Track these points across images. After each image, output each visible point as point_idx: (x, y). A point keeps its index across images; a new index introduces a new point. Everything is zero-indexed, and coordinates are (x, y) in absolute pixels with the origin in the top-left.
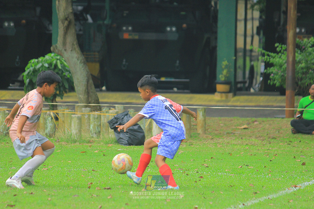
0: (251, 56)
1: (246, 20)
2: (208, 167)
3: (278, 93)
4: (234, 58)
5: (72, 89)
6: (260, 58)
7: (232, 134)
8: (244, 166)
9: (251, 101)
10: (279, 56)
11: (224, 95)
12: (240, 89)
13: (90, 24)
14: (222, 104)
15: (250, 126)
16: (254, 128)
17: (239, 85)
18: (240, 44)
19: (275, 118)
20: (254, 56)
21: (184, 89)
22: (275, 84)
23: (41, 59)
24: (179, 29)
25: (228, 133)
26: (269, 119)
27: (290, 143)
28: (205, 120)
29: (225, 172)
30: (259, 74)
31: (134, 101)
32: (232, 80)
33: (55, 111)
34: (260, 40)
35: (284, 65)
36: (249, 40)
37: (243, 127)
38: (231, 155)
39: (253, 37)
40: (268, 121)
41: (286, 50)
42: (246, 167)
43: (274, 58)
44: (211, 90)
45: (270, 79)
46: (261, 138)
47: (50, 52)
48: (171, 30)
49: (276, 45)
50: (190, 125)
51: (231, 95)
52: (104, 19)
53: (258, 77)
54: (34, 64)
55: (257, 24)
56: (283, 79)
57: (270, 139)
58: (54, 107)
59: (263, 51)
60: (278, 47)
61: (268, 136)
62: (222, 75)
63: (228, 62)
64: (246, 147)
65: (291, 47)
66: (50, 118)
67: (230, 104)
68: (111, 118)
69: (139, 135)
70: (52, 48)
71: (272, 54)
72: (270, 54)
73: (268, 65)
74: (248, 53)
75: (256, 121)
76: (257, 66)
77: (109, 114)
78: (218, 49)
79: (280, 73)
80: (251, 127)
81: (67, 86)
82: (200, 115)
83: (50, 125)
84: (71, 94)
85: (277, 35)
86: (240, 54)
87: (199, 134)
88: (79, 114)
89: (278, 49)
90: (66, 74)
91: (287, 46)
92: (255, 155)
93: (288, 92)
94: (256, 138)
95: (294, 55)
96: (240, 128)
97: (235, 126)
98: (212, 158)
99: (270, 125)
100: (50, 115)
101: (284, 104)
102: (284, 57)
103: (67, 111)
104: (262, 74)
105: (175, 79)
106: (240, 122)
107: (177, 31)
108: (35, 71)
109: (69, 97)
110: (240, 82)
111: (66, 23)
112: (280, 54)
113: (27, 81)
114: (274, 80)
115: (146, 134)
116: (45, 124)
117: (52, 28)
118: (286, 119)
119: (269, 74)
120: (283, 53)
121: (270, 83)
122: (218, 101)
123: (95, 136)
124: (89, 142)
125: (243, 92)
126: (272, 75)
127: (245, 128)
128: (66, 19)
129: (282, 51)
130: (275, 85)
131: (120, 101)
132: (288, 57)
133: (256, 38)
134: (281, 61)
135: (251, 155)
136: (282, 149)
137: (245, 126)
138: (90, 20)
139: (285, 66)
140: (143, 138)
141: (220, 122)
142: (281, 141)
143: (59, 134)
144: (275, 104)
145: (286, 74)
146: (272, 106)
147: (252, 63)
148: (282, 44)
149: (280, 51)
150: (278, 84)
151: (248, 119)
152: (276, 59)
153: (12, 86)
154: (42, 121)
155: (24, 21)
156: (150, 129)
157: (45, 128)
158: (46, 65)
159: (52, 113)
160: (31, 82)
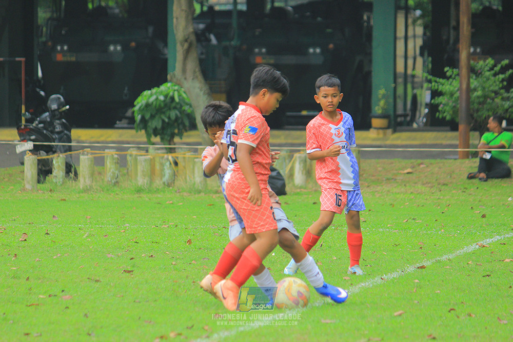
0: (413, 83)
1: (406, 38)
2: (365, 221)
3: (448, 128)
4: (393, 85)
5: (194, 126)
6: (426, 85)
7: (393, 180)
8: (410, 220)
9: (415, 139)
10: (449, 83)
11: (381, 131)
12: (401, 124)
13: (214, 46)
14: (378, 143)
15: (415, 169)
16: (420, 172)
17: (399, 119)
18: (400, 68)
19: (446, 159)
20: (417, 83)
22: (445, 117)
23: (155, 90)
24: (325, 50)
25: (388, 179)
26: (439, 160)
27: (465, 190)
29: (387, 228)
30: (424, 104)
32: (391, 113)
33: (174, 155)
34: (424, 62)
35: (455, 93)
36: (410, 62)
37: (406, 171)
38: (393, 206)
39: (415, 59)
40: (437, 163)
41: (458, 75)
42: (413, 221)
43: (443, 85)
44: (366, 126)
45: (439, 111)
46: (430, 185)
47: (166, 81)
48: (315, 52)
49: (446, 69)
51: (390, 131)
52: (231, 40)
53: (423, 109)
54: (147, 97)
55: (420, 42)
56: (455, 111)
57: (440, 186)
58: (171, 151)
59: (430, 77)
60: (448, 71)
61: (438, 181)
62: (378, 109)
63: (386, 90)
64: (411, 196)
65: (464, 71)
66: (168, 164)
67: (388, 142)
69: (280, 183)
70: (169, 77)
71: (441, 80)
72: (438, 80)
73: (435, 94)
74: (409, 79)
75: (422, 164)
76: (421, 95)
79: (450, 104)
80: (416, 171)
81: (187, 123)
83: (168, 172)
84: (193, 133)
85: (446, 56)
86: (400, 80)
89: (448, 74)
90: (186, 108)
91: (459, 70)
92: (423, 206)
93: (461, 127)
94: (423, 184)
95: (469, 80)
96: (402, 172)
97: (396, 170)
98: (370, 210)
99: (440, 168)
100: (168, 159)
101: (457, 142)
102: (456, 83)
103: (188, 155)
104: (427, 105)
106: (403, 166)
107: (322, 52)
108: (148, 105)
109: (189, 136)
110: (401, 116)
111: (186, 45)
112: (451, 80)
113: (138, 118)
114: (444, 112)
115: (287, 182)
116: (162, 170)
117: (168, 52)
118: (459, 161)
119: (437, 105)
120: (454, 78)
121: (438, 116)
122: (374, 140)
125: (404, 128)
126: (441, 106)
127: (408, 173)
128: (186, 41)
129: (453, 76)
132: (461, 83)
133: (420, 61)
134: (452, 88)
135: (418, 206)
136: (456, 197)
137: (409, 170)
138: (214, 41)
139: (457, 94)
140: (284, 185)
141: (378, 165)
142: (454, 188)
143: (179, 183)
144: (445, 142)
145: (458, 104)
147: (415, 91)
148: (453, 68)
149: (451, 77)
150: (448, 118)
151: (412, 161)
152: (446, 86)
153: (118, 124)
154: (157, 167)
155: (133, 44)
156: (291, 175)
157: (162, 176)
158: (162, 98)
159: (170, 157)
160: (143, 119)
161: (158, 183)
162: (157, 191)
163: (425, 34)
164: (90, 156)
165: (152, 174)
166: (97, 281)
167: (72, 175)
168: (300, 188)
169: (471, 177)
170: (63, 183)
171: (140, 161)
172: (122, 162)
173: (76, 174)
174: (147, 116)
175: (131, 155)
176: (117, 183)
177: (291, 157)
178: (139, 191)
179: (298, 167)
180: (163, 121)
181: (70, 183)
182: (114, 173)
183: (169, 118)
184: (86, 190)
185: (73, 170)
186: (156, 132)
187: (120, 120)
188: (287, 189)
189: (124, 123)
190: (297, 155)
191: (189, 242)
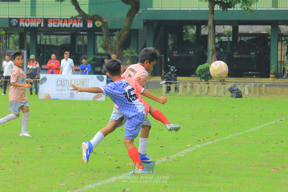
0: (284, 64)
1: (281, 50)
2: (266, 106)
4: (277, 64)
7: (276, 94)
9: (283, 81)
11: (273, 78)
13: (222, 52)
15: (283, 90)
18: (279, 59)
21: (258, 76)
23: (203, 65)
25: (274, 93)
28: (265, 88)
29: (273, 108)
31: (238, 81)
32: (276, 73)
33: (208, 85)
36: (283, 57)
42: (281, 106)
44: (268, 77)
47: (206, 62)
50: (260, 90)
51: (276, 78)
52: (227, 50)
54: (200, 67)
58: (208, 84)
62: (272, 71)
63: (274, 66)
64: (281, 98)
66: (206, 88)
67: (275, 82)
68: (229, 88)
69: (240, 94)
70: (207, 61)
74: (282, 63)
75: (285, 88)
77: (229, 86)
78: (271, 61)
82: (264, 86)
83: (206, 90)
86: (279, 63)
87: (263, 94)
88: (217, 86)
92: (284, 101)
94: (285, 95)
96: (279, 91)
97: (277, 90)
98: (268, 103)
100: (206, 86)
103: (213, 85)
105: (255, 72)
106: (279, 89)
107: (255, 54)
108: (201, 70)
109: (213, 80)
110: (279, 74)
111: (212, 51)
113: (198, 74)
115: (243, 94)
116: (204, 90)
117: (207, 53)
122: (271, 81)
123: (223, 94)
124: (221, 97)
125: (280, 77)
128: (213, 50)
131: (233, 81)
133: (286, 57)
137: (281, 90)
138: (222, 50)
141: (272, 89)
143: (210, 93)
151: (282, 87)
153: (192, 75)
154: (203, 89)
155: (197, 51)
156: (244, 92)
157: (204, 91)
158: (205, 67)
159: (207, 86)
160: (199, 74)
161: (203, 93)
162: (203, 96)
164: (182, 85)
165: (201, 91)
167: (177, 91)
168: (247, 95)
170: (174, 93)
171: (197, 86)
172: (192, 87)
173: (178, 91)
174: (201, 73)
175: (195, 85)
176: (190, 94)
177: (244, 86)
178: (197, 96)
179: (246, 89)
180: (205, 75)
181: (176, 93)
182: (190, 91)
183: (207, 73)
184: (181, 96)
185: (177, 89)
186: (203, 78)
187: (193, 74)
188: (243, 96)
189: (194, 75)
190: (246, 85)
191: (211, 112)
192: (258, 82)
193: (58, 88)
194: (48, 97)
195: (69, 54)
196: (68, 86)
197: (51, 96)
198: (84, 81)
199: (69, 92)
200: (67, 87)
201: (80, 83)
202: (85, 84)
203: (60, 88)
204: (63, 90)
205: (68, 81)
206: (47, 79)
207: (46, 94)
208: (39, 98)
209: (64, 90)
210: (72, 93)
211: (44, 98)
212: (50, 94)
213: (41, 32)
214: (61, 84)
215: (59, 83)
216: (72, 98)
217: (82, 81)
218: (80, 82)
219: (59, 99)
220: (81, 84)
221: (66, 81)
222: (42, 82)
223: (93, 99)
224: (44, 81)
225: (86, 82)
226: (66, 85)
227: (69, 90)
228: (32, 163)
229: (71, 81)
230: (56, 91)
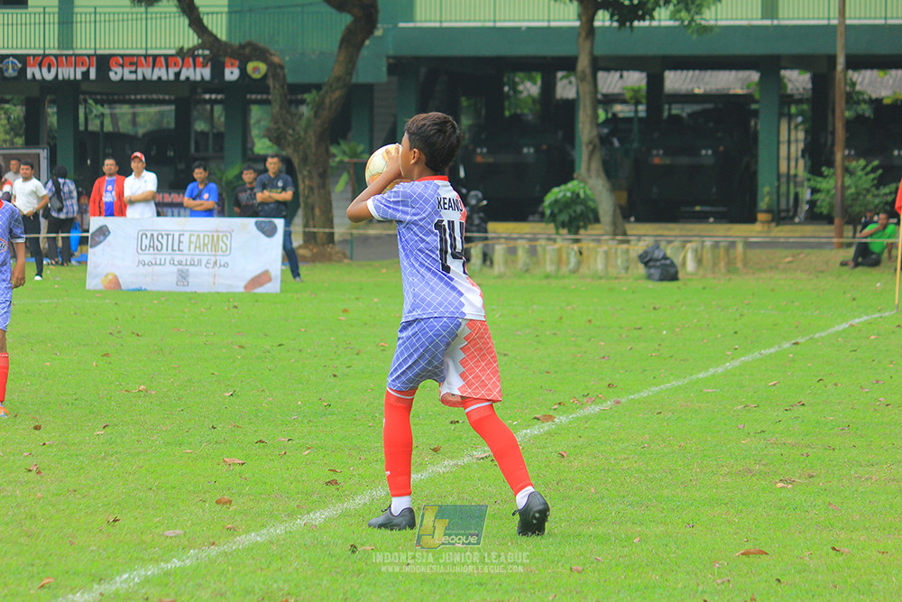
0: (795, 182)
1: (789, 142)
3: (825, 222)
4: (776, 184)
5: (597, 220)
6: (806, 184)
7: (775, 268)
8: (789, 303)
9: (795, 232)
10: (826, 181)
11: (766, 224)
12: (784, 218)
13: (616, 149)
14: (763, 235)
15: (795, 258)
16: (799, 261)
17: (783, 214)
18: (783, 168)
20: (798, 182)
21: (721, 218)
22: (823, 212)
23: (563, 187)
24: (716, 152)
25: (770, 267)
27: (838, 276)
28: (745, 253)
29: (768, 309)
30: (805, 201)
31: (666, 233)
32: (775, 208)
33: (579, 245)
34: (805, 163)
35: (831, 190)
36: (793, 164)
37: (787, 260)
39: (797, 160)
40: (815, 253)
41: (834, 174)
42: (792, 304)
43: (821, 183)
44: (751, 219)
45: (817, 207)
46: (808, 272)
47: (572, 179)
48: (707, 153)
49: (823, 169)
50: (729, 260)
51: (773, 225)
52: (632, 143)
53: (804, 205)
54: (556, 193)
55: (801, 146)
56: (831, 206)
57: (817, 273)
58: (577, 241)
59: (809, 176)
60: (825, 170)
61: (815, 269)
62: (763, 203)
63: (770, 188)
64: (791, 282)
65: (839, 171)
66: (573, 254)
67: (772, 235)
68: (640, 252)
69: (672, 270)
70: (575, 175)
71: (819, 179)
72: (816, 178)
73: (814, 191)
74: (792, 179)
75: (801, 253)
76: (802, 193)
77: (639, 247)
78: (759, 173)
79: (827, 200)
80: (796, 260)
81: (591, 216)
82: (740, 247)
83: (573, 260)
84: (597, 226)
85: (823, 158)
86: (783, 180)
87: (739, 269)
88: (605, 248)
89: (826, 173)
90: (590, 204)
91: (835, 170)
93: (837, 221)
94: (802, 271)
95: (843, 179)
96: (784, 261)
97: (779, 259)
99: (818, 257)
100: (573, 249)
101: (833, 234)
102: (832, 182)
103: (592, 245)
104: (807, 201)
105: (711, 206)
106: (785, 256)
107: (714, 154)
108: (556, 202)
109: (593, 229)
110: (784, 211)
111: (591, 147)
112: (827, 178)
113: (548, 212)
114: (822, 208)
115: (679, 268)
116: (568, 258)
117: (576, 154)
118: (835, 250)
119: (816, 202)
120: (831, 177)
121: (817, 211)
122: (759, 232)
123: (623, 271)
124: (617, 278)
125: (787, 221)
126: (819, 202)
127: (789, 262)
128: (591, 143)
129: (830, 175)
130: (821, 213)
131: (650, 232)
132: (836, 182)
133: (801, 162)
134: (828, 186)
135: (797, 290)
136: (831, 283)
137: (790, 259)
138: (616, 143)
139: (833, 192)
140: (676, 273)
141: (763, 255)
142: (830, 275)
143: (584, 270)
144: (823, 234)
145: (834, 200)
146: (819, 237)
147: (797, 189)
148: (829, 168)
149: (827, 176)
150: (825, 212)
151: (793, 250)
152: (824, 184)
153: (531, 218)
154: (564, 256)
155: (545, 147)
156: (684, 264)
157: (568, 263)
158: (569, 194)
159: (576, 247)
160: (553, 214)
161: (564, 270)
162: (564, 277)
163: (806, 138)
164: (504, 246)
165: (559, 262)
166: (505, 355)
167: (488, 263)
168: (692, 274)
169: (844, 264)
170: (481, 270)
171: (549, 250)
172: (533, 252)
173: (492, 263)
174: (556, 211)
175: (541, 245)
176: (527, 271)
177: (684, 247)
178: (547, 277)
179: (690, 256)
180: (570, 216)
181: (486, 270)
182: (525, 262)
183: (575, 212)
184: (501, 276)
185: (488, 258)
186: (563, 225)
187: (533, 215)
188: (680, 275)
189: (537, 217)
190: (689, 245)
191: (590, 321)
192: (722, 233)
193: (142, 257)
194: (115, 285)
195: (143, 159)
196: (173, 250)
197: (120, 281)
198: (218, 237)
199: (175, 269)
200: (169, 254)
201: (206, 241)
202: (221, 244)
203: (147, 258)
204: (158, 262)
205: (170, 238)
206: (109, 233)
207: (106, 276)
208: (87, 288)
209: (160, 264)
210: (183, 272)
211: (101, 287)
212: (118, 275)
213: (87, 97)
214: (150, 246)
215: (146, 242)
216: (184, 285)
217: (213, 236)
218: (206, 238)
219: (145, 290)
220: (209, 246)
221: (165, 237)
222: (97, 239)
223: (246, 287)
224: (102, 237)
225: (225, 239)
226: (167, 250)
227: (176, 263)
228: (82, 471)
229: (180, 236)
230: (138, 265)
